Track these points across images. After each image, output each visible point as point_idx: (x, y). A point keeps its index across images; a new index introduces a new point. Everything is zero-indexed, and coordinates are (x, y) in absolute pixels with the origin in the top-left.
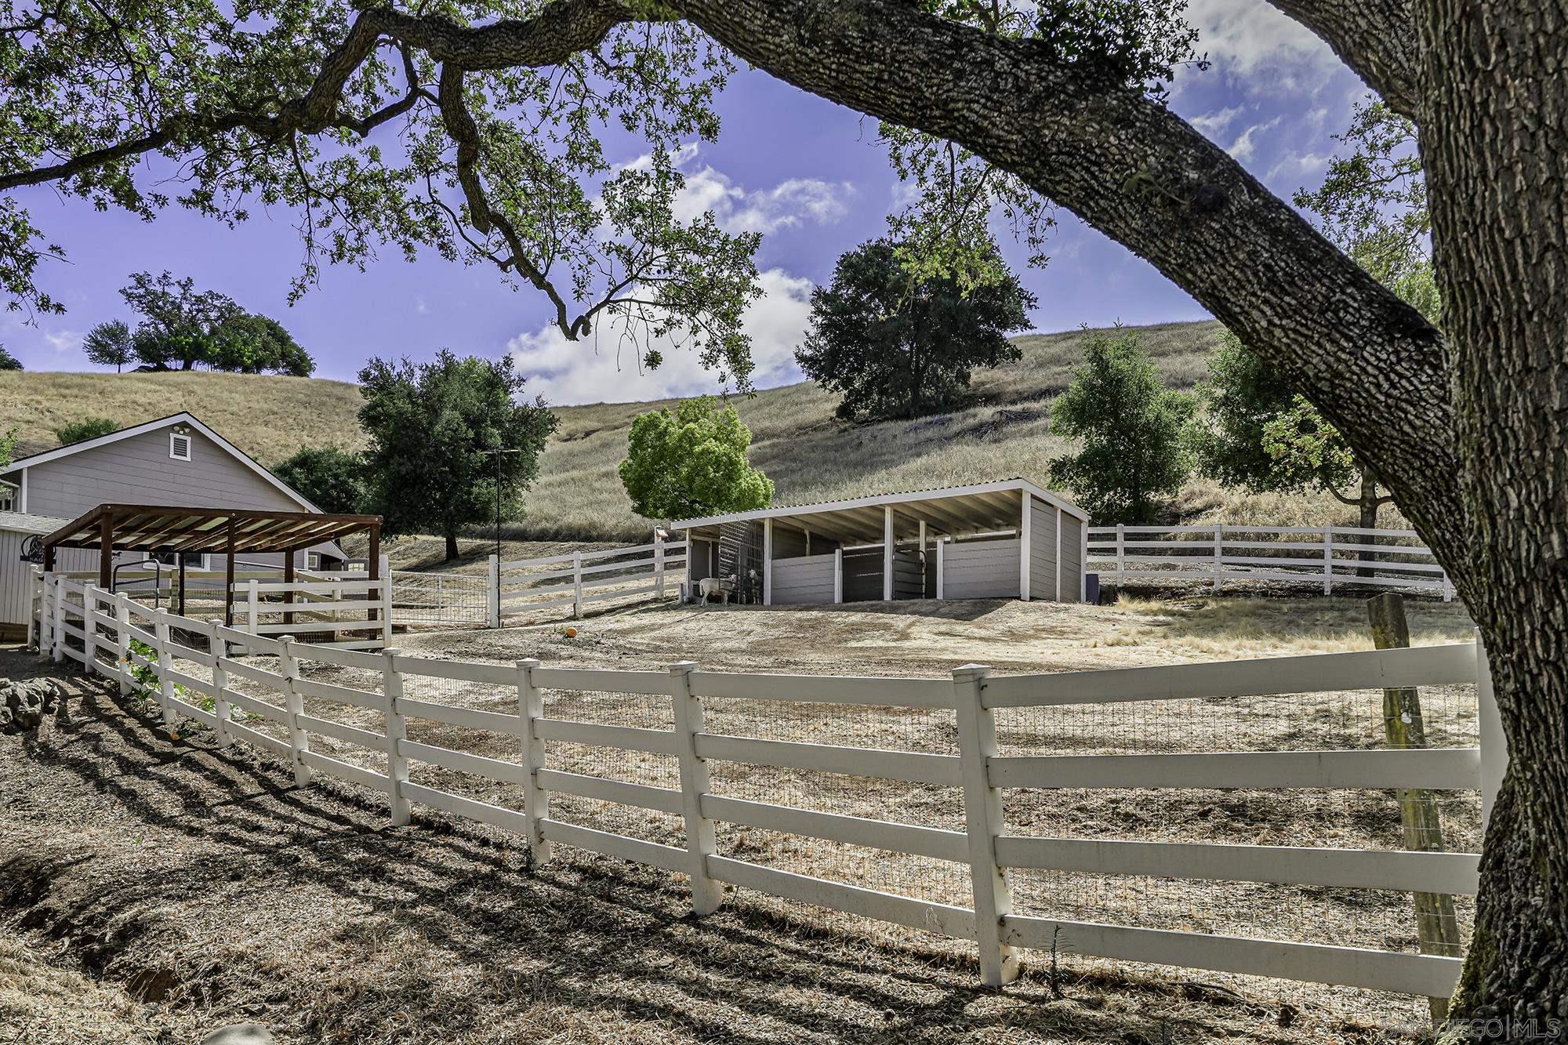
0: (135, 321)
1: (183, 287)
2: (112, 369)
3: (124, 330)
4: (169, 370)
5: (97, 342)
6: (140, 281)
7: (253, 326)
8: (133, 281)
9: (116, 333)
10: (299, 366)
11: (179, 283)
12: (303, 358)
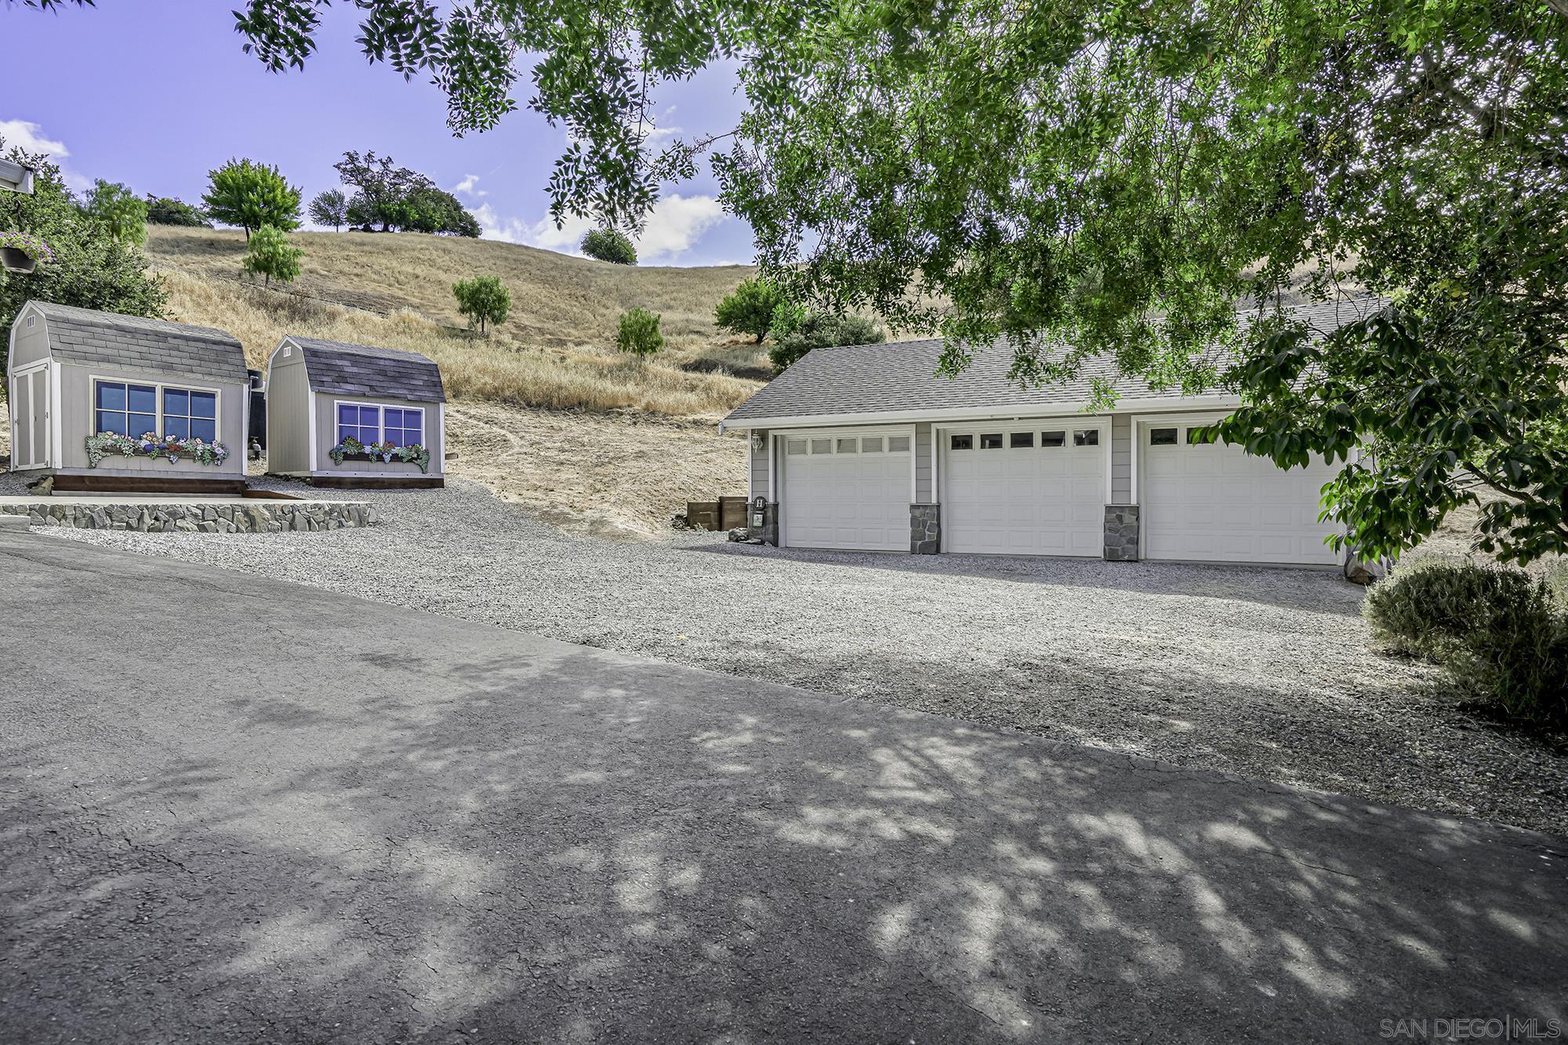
0: (351, 192)
1: (383, 164)
2: (332, 229)
3: (341, 198)
4: (373, 231)
5: (320, 208)
6: (352, 158)
7: (439, 198)
8: (347, 157)
9: (333, 200)
10: (470, 229)
11: (381, 161)
12: (474, 225)
